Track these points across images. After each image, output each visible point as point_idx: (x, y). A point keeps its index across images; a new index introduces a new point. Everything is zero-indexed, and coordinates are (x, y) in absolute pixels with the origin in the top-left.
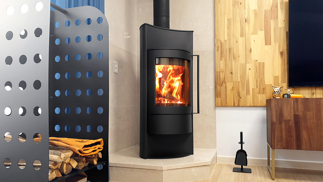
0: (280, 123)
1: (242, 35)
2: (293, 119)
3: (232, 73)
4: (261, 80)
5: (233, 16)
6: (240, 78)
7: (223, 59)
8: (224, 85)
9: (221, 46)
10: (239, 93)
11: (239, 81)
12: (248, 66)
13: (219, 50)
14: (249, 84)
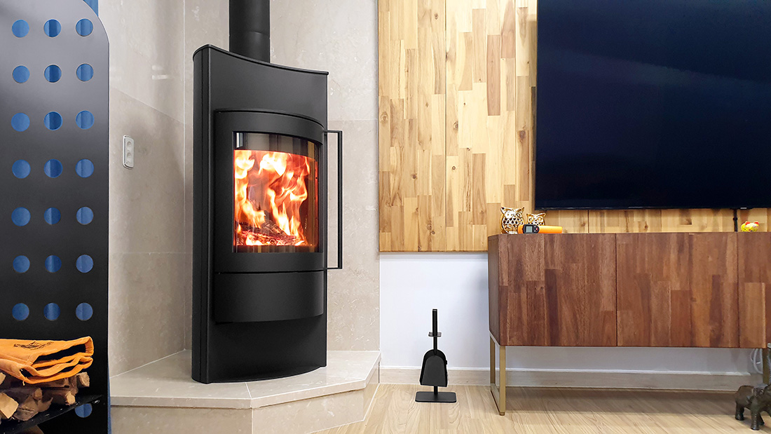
0: (518, 288)
1: (438, 90)
2: (543, 279)
3: (415, 177)
4: (479, 193)
5: (419, 43)
6: (433, 188)
7: (396, 144)
8: (398, 203)
9: (392, 113)
10: (429, 222)
11: (431, 194)
12: (451, 161)
13: (387, 121)
14: (452, 203)
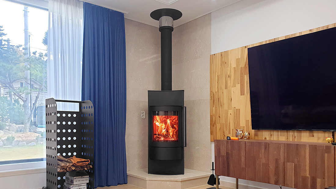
1: (226, 88)
2: (225, 155)
3: (220, 117)
4: (238, 123)
5: (221, 73)
7: (214, 106)
8: (215, 126)
9: (213, 96)
10: (224, 132)
11: (224, 123)
12: (230, 112)
13: (212, 99)
14: (230, 126)
